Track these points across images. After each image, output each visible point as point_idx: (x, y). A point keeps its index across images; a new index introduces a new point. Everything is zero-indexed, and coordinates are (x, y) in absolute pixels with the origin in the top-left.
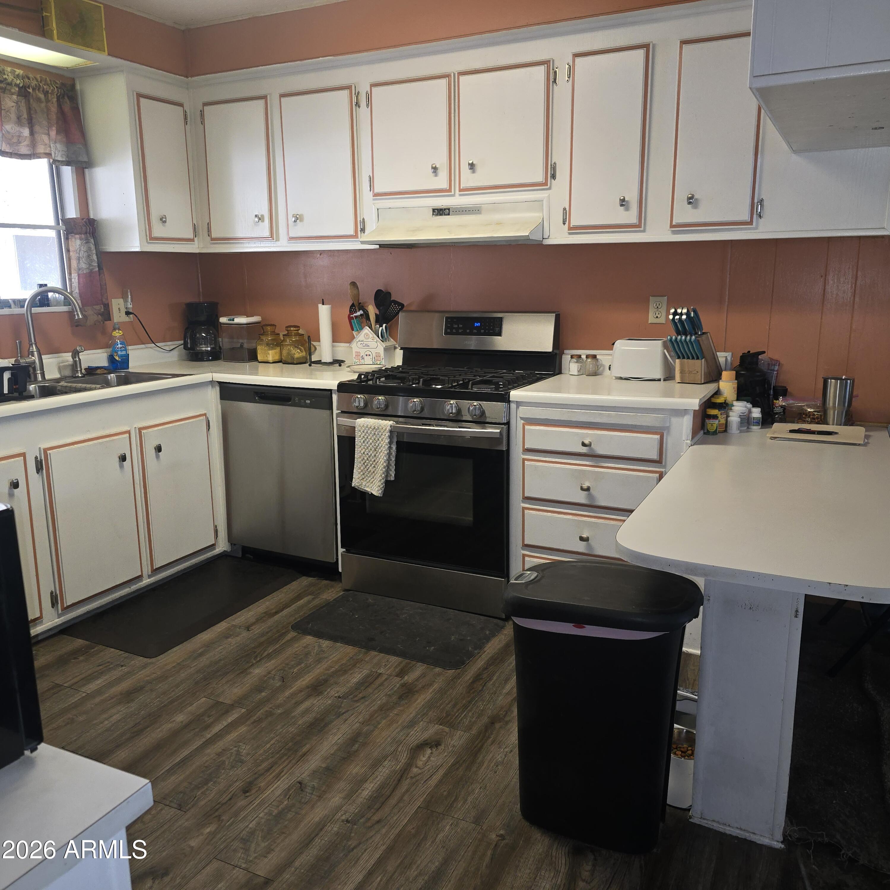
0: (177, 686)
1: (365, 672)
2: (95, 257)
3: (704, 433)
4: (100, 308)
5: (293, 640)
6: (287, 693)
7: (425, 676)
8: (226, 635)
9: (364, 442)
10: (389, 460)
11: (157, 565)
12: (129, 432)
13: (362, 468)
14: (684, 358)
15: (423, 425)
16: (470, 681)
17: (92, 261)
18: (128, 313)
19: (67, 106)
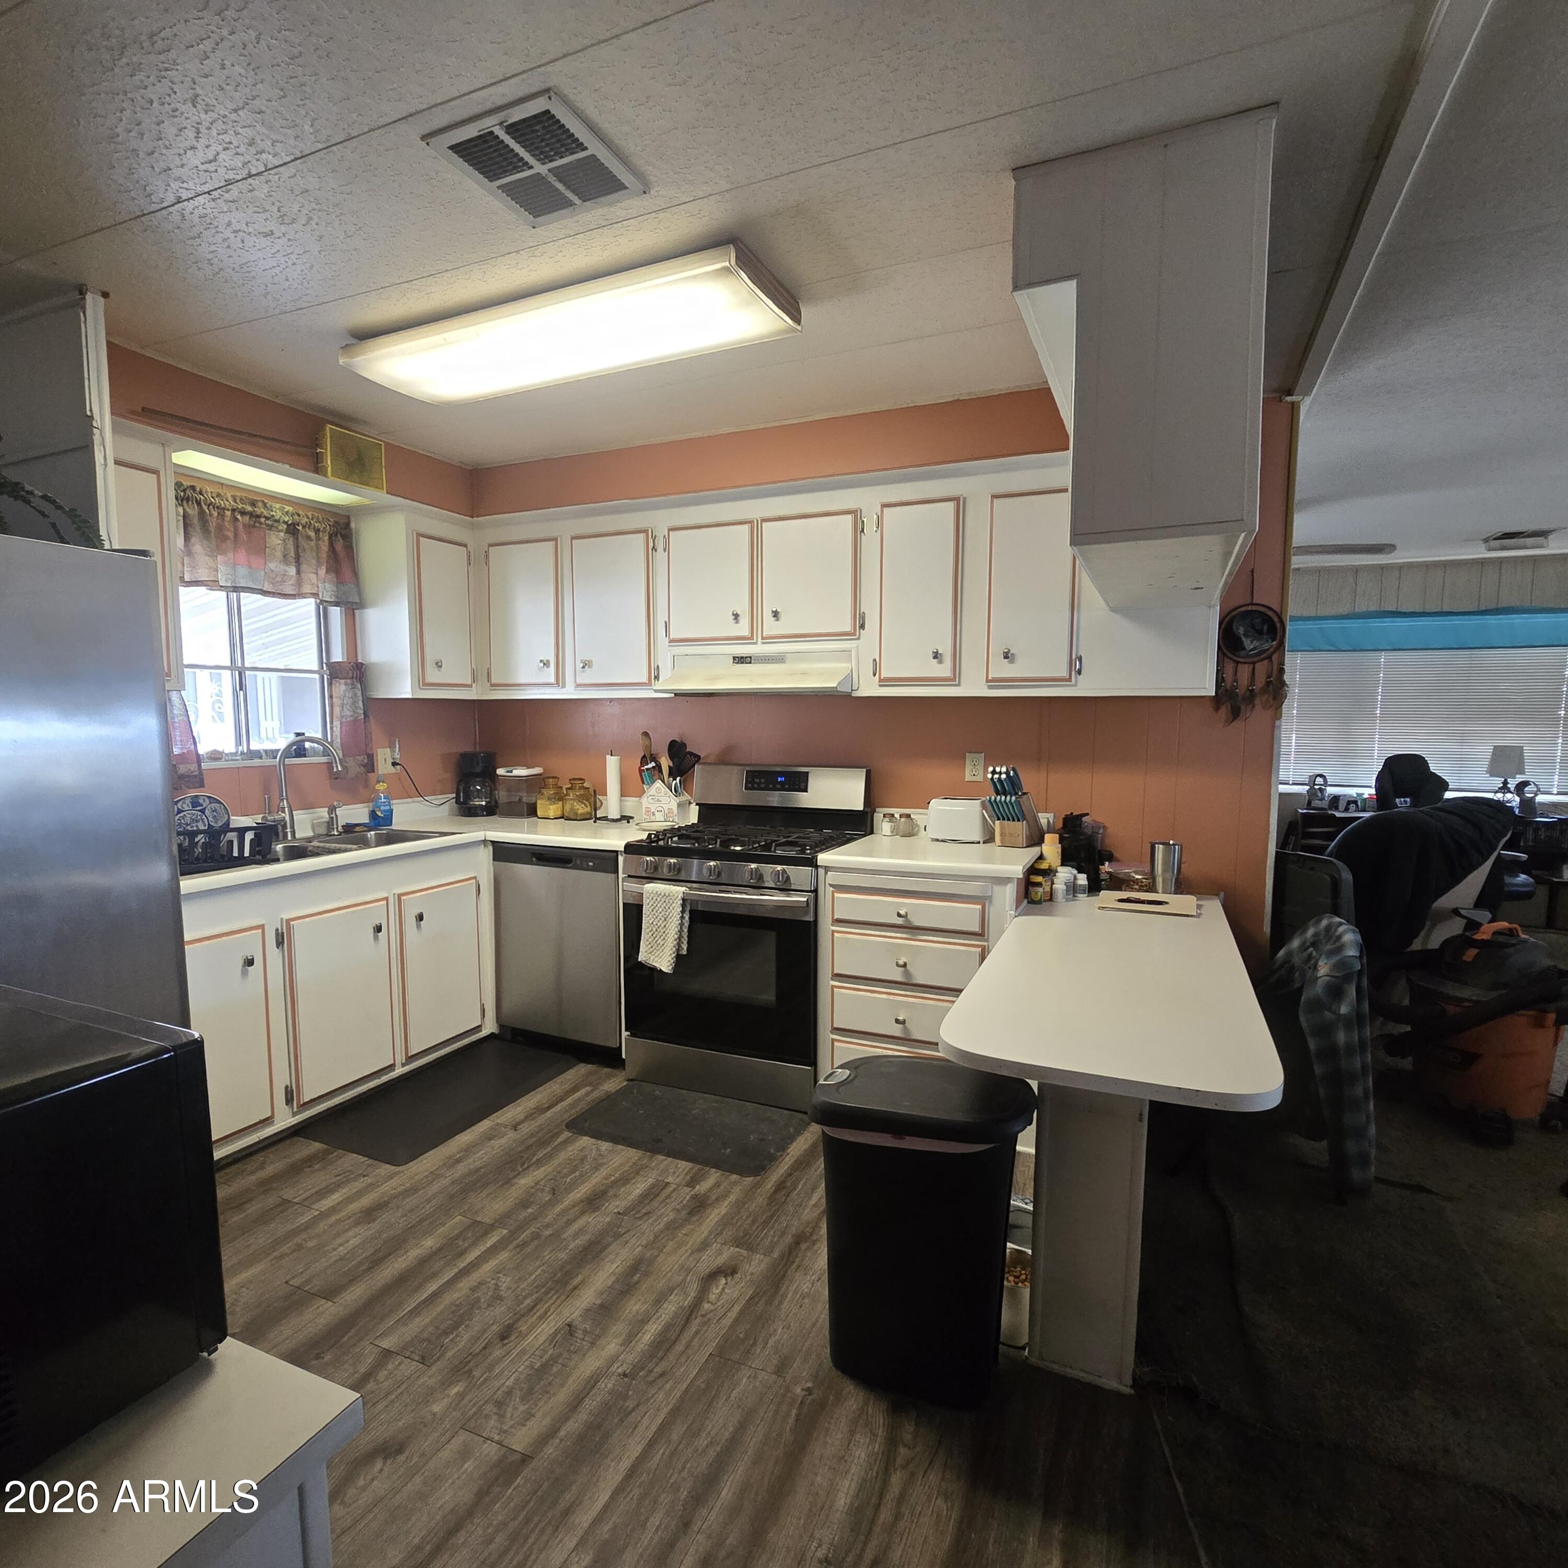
0: (429, 1201)
1: (651, 1181)
2: (361, 704)
3: (1029, 902)
4: (363, 759)
5: (566, 1142)
6: (558, 1209)
7: (719, 1186)
8: (489, 1136)
9: (652, 910)
10: (681, 931)
11: (412, 1052)
12: (387, 899)
13: (650, 940)
14: (1004, 819)
15: (721, 891)
16: (772, 1191)
17: (357, 708)
18: (394, 764)
19: (339, 545)
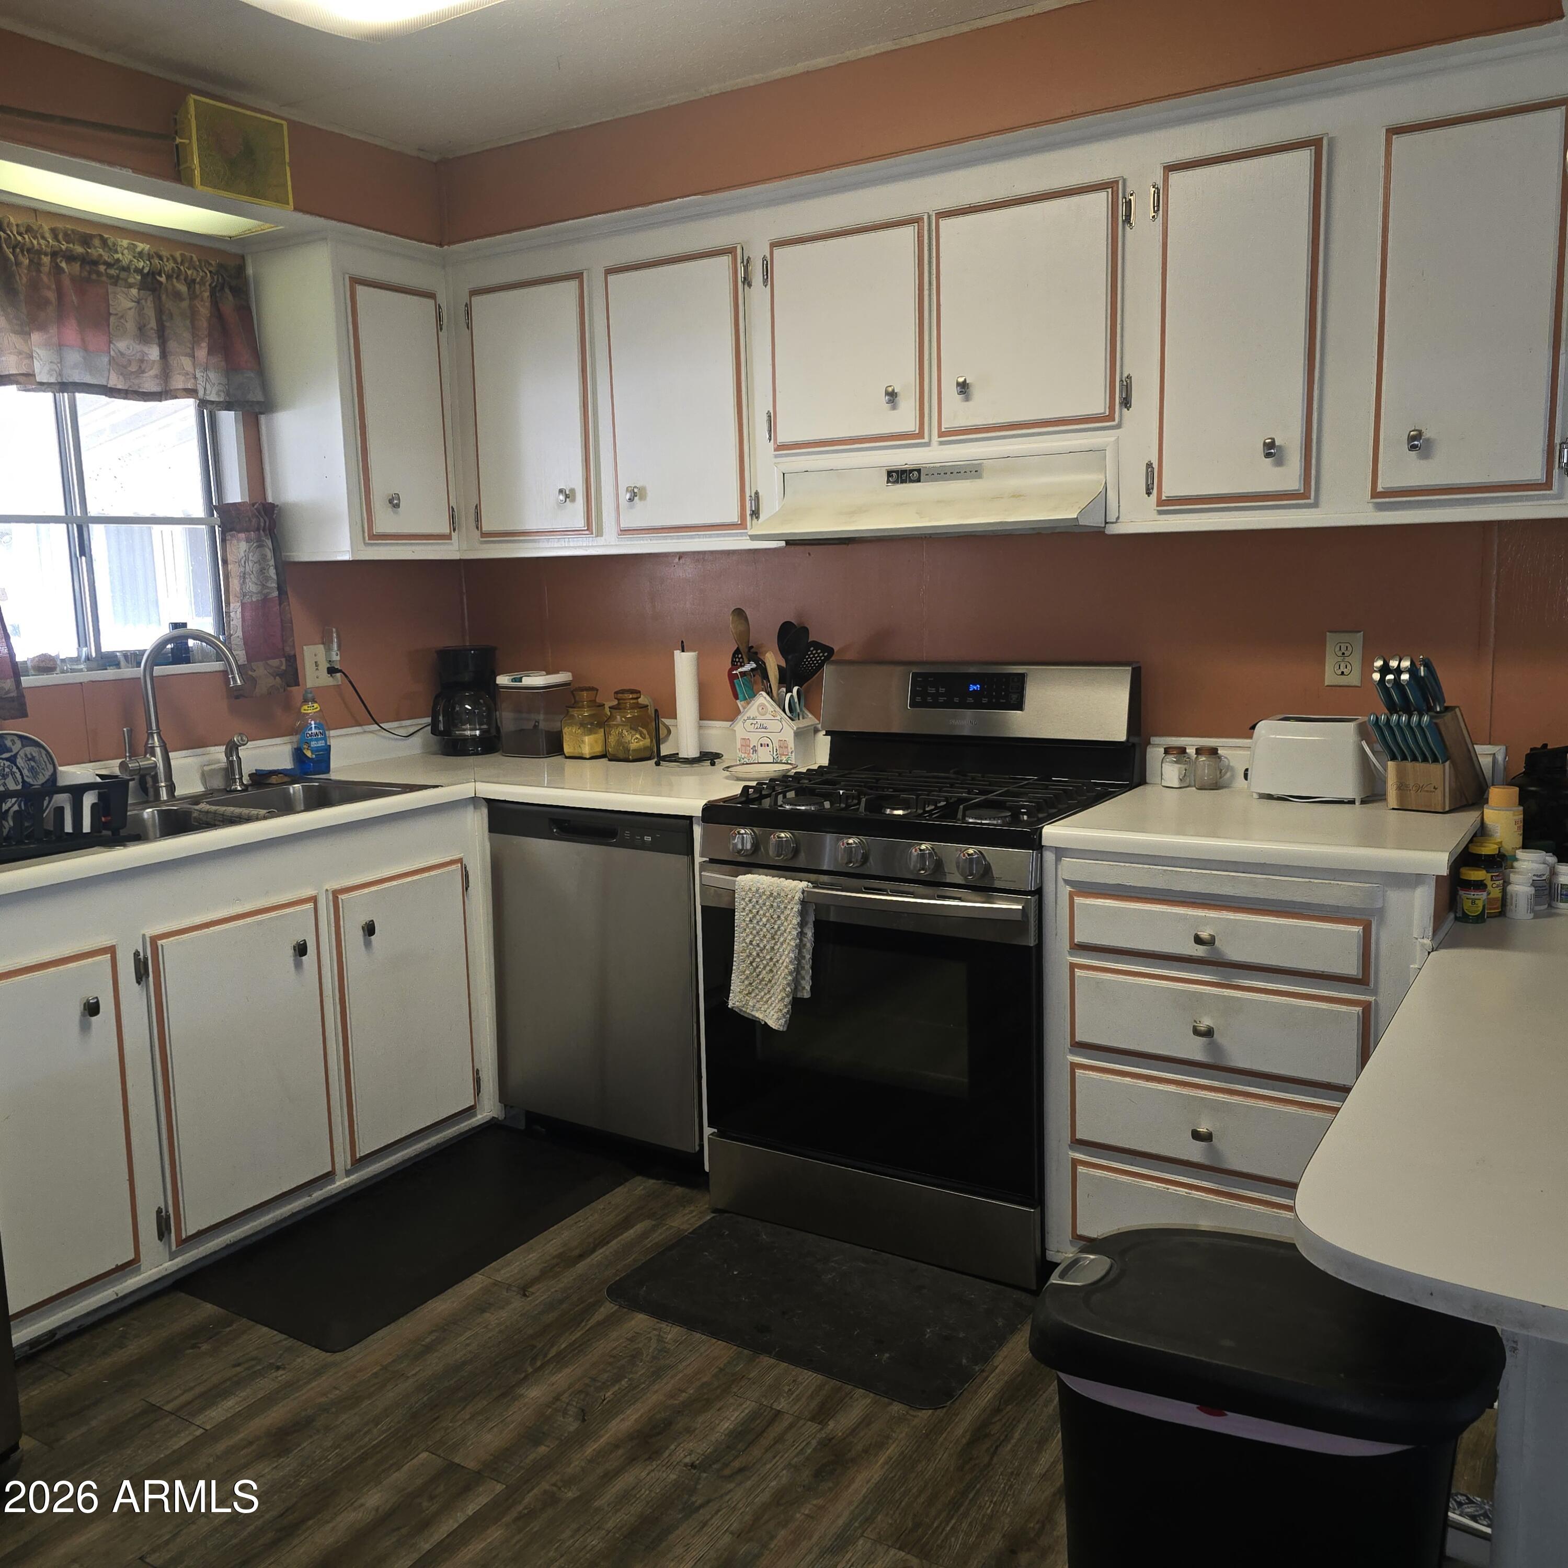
0: (376, 1421)
1: (749, 1406)
2: (272, 572)
3: (1456, 919)
4: (278, 663)
5: (610, 1322)
6: (591, 1449)
7: (868, 1425)
8: (481, 1306)
9: (751, 921)
10: (799, 958)
11: (362, 1151)
12: (314, 900)
13: (748, 972)
14: (1404, 758)
15: (869, 890)
16: (964, 1441)
17: (267, 579)
18: (332, 671)
19: (228, 303)
